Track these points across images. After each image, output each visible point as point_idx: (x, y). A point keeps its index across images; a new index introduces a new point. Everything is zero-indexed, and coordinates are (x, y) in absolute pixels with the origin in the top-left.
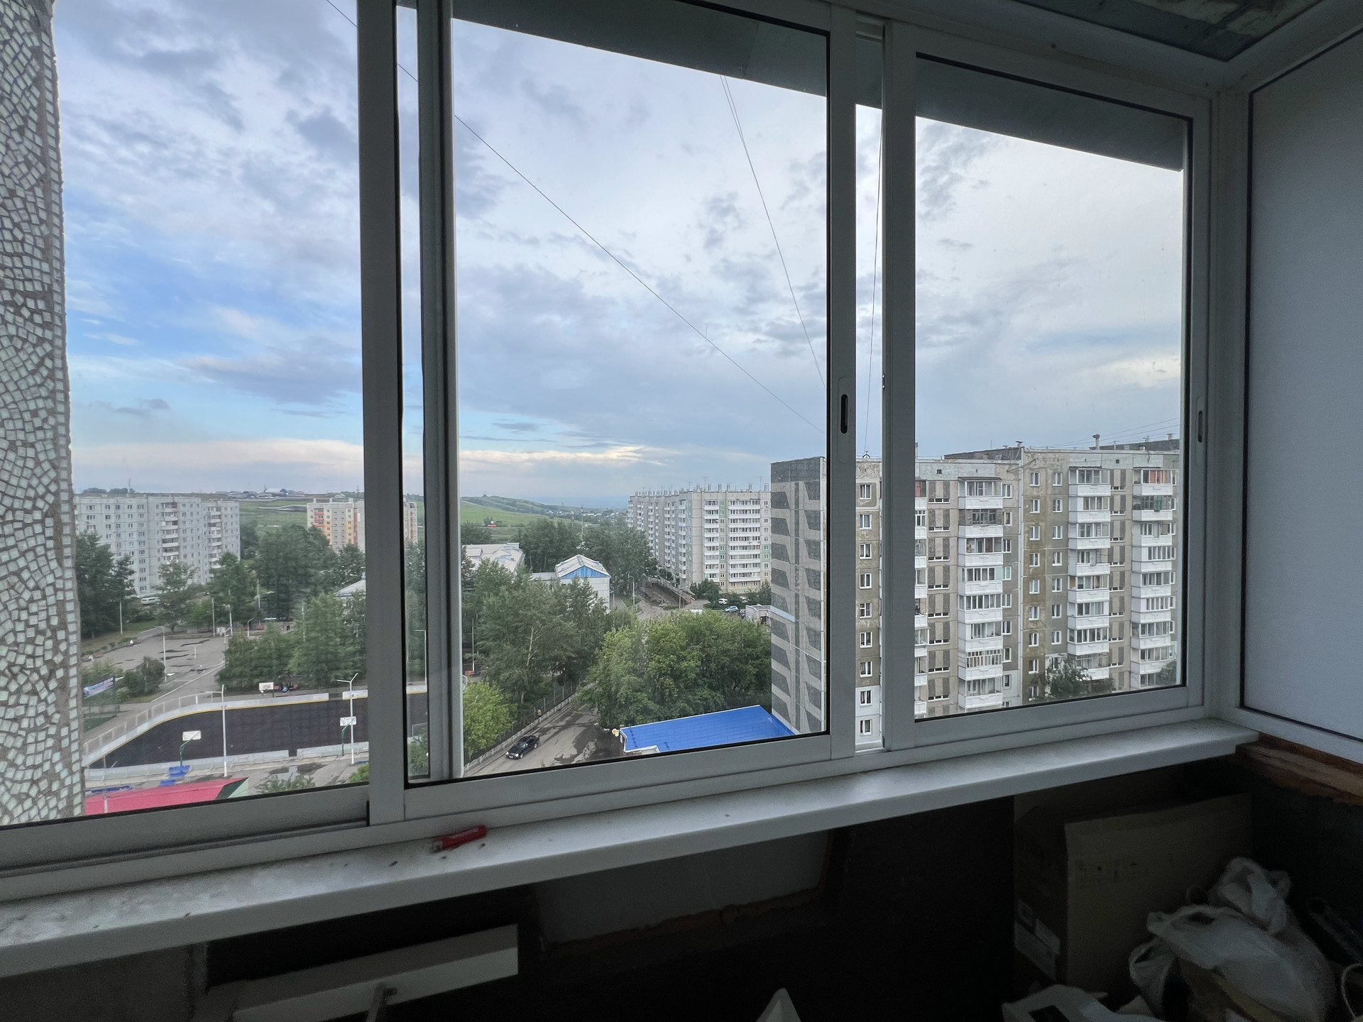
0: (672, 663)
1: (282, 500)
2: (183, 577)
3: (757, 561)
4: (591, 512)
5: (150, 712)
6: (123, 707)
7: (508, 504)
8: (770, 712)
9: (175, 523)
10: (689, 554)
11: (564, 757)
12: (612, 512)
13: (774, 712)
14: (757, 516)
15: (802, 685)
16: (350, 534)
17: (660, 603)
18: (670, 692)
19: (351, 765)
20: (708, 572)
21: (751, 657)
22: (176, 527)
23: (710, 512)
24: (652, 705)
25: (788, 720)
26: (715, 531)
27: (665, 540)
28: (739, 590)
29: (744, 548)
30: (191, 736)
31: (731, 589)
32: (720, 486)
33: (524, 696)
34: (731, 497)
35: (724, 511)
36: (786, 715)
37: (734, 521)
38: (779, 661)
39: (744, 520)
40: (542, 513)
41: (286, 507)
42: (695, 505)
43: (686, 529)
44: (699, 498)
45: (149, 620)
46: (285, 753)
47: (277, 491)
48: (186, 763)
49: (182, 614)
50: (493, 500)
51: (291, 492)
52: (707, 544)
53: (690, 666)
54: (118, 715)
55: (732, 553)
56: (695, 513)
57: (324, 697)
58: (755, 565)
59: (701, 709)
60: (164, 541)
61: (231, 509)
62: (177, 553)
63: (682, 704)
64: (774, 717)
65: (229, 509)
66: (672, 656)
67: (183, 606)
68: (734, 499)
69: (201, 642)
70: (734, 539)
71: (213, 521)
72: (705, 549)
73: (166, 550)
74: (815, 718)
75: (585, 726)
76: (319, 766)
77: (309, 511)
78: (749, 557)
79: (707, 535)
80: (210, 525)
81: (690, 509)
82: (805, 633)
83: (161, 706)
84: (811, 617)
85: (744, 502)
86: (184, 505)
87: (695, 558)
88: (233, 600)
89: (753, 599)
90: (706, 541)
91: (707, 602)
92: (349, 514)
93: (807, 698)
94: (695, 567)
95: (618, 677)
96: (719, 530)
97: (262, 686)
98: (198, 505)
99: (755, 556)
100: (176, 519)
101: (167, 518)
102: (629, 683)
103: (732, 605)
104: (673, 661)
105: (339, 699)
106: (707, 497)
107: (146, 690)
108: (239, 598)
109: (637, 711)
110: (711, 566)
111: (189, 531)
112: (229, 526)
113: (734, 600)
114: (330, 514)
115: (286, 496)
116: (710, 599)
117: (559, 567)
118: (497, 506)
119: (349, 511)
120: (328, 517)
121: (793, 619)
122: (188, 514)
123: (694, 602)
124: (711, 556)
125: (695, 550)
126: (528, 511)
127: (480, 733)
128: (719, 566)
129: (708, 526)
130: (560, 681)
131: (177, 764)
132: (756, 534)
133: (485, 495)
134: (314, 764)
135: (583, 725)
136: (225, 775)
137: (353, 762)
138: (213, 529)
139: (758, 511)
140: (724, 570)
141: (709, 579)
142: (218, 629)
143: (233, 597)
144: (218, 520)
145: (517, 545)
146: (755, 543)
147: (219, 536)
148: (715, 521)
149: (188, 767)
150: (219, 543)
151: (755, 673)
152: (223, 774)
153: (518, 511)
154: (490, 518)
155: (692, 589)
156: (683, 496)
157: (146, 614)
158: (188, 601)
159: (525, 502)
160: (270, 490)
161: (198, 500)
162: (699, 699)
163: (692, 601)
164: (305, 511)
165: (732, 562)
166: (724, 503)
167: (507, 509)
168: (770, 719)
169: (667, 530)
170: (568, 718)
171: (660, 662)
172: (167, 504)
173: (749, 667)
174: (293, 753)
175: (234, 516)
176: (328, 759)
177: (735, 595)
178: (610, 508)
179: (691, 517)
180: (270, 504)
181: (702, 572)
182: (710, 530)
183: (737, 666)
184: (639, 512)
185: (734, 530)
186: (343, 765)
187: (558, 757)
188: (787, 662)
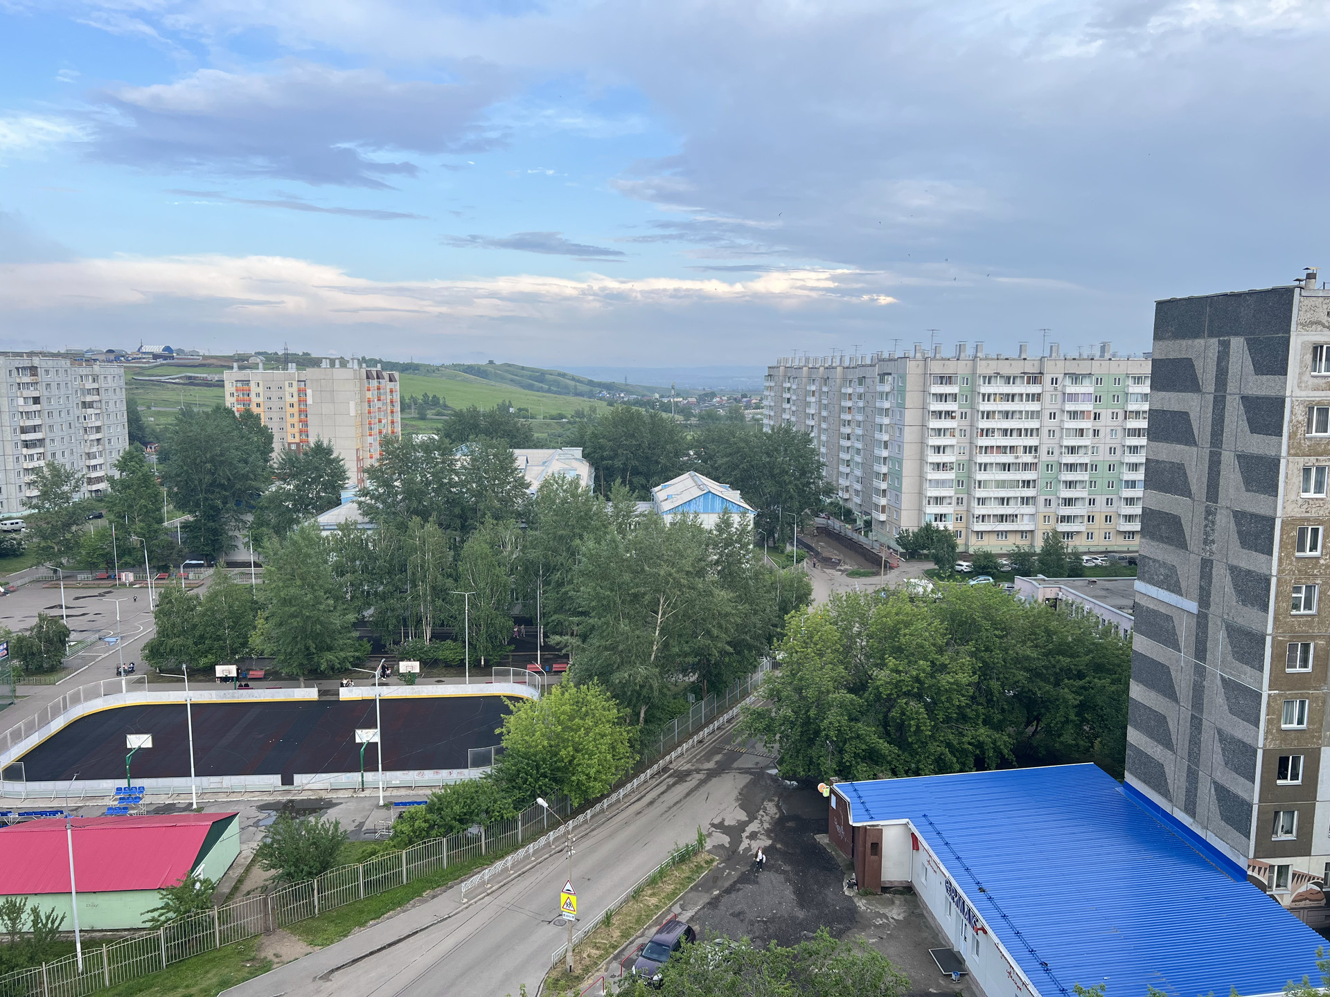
0: (922, 675)
1: (169, 365)
2: (65, 488)
3: (1029, 492)
4: (678, 395)
5: (64, 699)
6: (21, 690)
7: (530, 378)
8: (1119, 776)
9: (36, 400)
10: (896, 475)
11: (726, 823)
12: (713, 395)
13: (1129, 778)
14: (1034, 406)
15: (1208, 736)
16: (293, 425)
17: (838, 564)
18: (918, 727)
19: (378, 807)
20: (932, 510)
21: (1068, 672)
22: (37, 407)
23: (942, 397)
24: (883, 746)
25: (1166, 794)
26: (948, 433)
27: (841, 448)
28: (993, 545)
29: (1006, 467)
30: (139, 741)
31: (975, 545)
32: (960, 348)
33: (645, 714)
34: (984, 368)
35: (971, 395)
36: (1160, 784)
37: (989, 415)
38: (1150, 684)
39: (1007, 415)
40: (591, 395)
41: (177, 375)
42: (913, 382)
43: (890, 429)
44: (920, 371)
45: (16, 556)
46: (277, 779)
47: (158, 349)
48: (137, 783)
49: (70, 547)
50: (507, 371)
51: (180, 351)
52: (933, 458)
53: (956, 683)
54: (16, 701)
55: (981, 476)
56: (912, 399)
57: (310, 694)
58: (1026, 501)
59: (971, 761)
60: (24, 430)
61: (113, 379)
62: (41, 450)
63: (935, 748)
64: (1128, 787)
65: (110, 379)
66: (921, 662)
67: (68, 536)
68: (989, 371)
69: (100, 595)
70: (987, 449)
71: (88, 399)
72: (928, 469)
73: (27, 444)
74: (1236, 797)
75: (751, 774)
76: (330, 804)
77: (226, 383)
78: (1015, 484)
79: (935, 441)
80: (85, 405)
81: (902, 392)
82: (1222, 635)
83: (78, 693)
84: (1240, 606)
85: (1008, 380)
86: (47, 372)
87: (908, 484)
88: (142, 528)
89: (1024, 565)
90: (930, 452)
91: (931, 566)
92: (291, 390)
93: (1218, 758)
94: (907, 500)
95: (821, 692)
96: (957, 433)
97: (221, 671)
98: (66, 371)
99: (1027, 484)
100: (36, 394)
101: (26, 393)
102: (842, 705)
103: (982, 574)
104: (924, 670)
105: (333, 698)
106: (936, 368)
107: (45, 665)
108: (149, 526)
109: (856, 755)
110: (939, 500)
111: (56, 414)
112: (111, 406)
113: (985, 565)
114: (260, 390)
115: (173, 358)
116: (937, 560)
117: (660, 492)
118: (512, 380)
119: (291, 385)
120: (258, 395)
121: (1193, 606)
122: (54, 386)
123: (904, 566)
124: (941, 484)
125: (909, 468)
126: (565, 390)
127: (592, 772)
128: (954, 501)
129: (935, 424)
130: (696, 689)
131: (123, 783)
132: (1032, 441)
133: (491, 362)
134: (321, 799)
135: (746, 771)
136: (195, 806)
137: (381, 803)
138: (90, 411)
139: (1036, 397)
140: (962, 508)
141: (934, 524)
142: (123, 575)
143: (142, 524)
144: (96, 398)
145: (578, 452)
146: (1028, 458)
147: (98, 424)
148: (949, 414)
149: (142, 789)
150: (98, 436)
151: (1077, 702)
152: (192, 804)
153: (549, 391)
154: (507, 403)
155: (902, 540)
156: (888, 368)
157: (12, 545)
158: (74, 528)
159: (559, 375)
160: (146, 349)
161: (65, 363)
162: (970, 743)
163: (900, 563)
164: (220, 384)
165: (980, 493)
166: (971, 380)
167: (530, 387)
168: (1120, 789)
169: (847, 430)
170: (718, 757)
171: (898, 672)
172: (24, 368)
173: (1066, 693)
174: (288, 781)
175: (118, 390)
176: (341, 794)
177: (988, 556)
178: (708, 390)
179: (902, 406)
180: (150, 372)
181: (920, 510)
182: (939, 432)
183: (1042, 689)
184: (787, 395)
185: (987, 432)
186: (367, 804)
187: (716, 821)
188: (1172, 687)
